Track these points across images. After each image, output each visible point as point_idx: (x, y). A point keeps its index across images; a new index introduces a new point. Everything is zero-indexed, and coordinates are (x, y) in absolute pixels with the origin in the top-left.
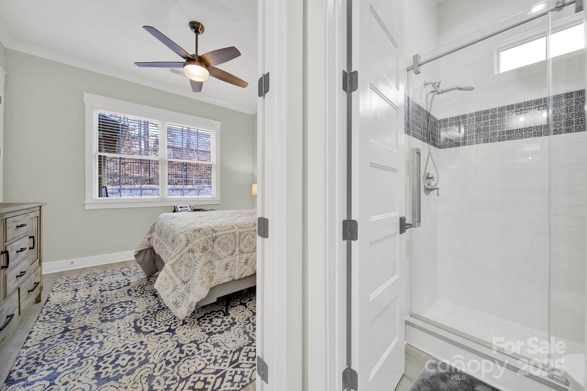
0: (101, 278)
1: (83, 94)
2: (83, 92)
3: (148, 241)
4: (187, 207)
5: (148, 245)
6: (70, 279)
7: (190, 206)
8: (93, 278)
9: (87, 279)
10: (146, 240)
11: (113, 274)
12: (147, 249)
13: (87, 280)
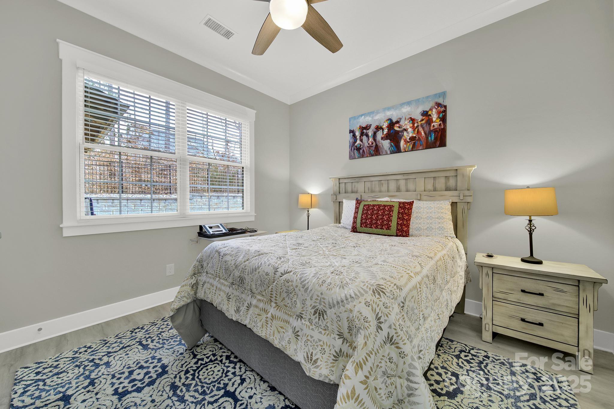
0: (105, 359)
1: (58, 44)
2: (58, 40)
3: (191, 290)
4: (218, 227)
5: (191, 297)
6: (44, 368)
7: (221, 224)
8: (88, 360)
9: (78, 363)
10: (188, 289)
11: (123, 348)
12: (187, 305)
13: (79, 367)
